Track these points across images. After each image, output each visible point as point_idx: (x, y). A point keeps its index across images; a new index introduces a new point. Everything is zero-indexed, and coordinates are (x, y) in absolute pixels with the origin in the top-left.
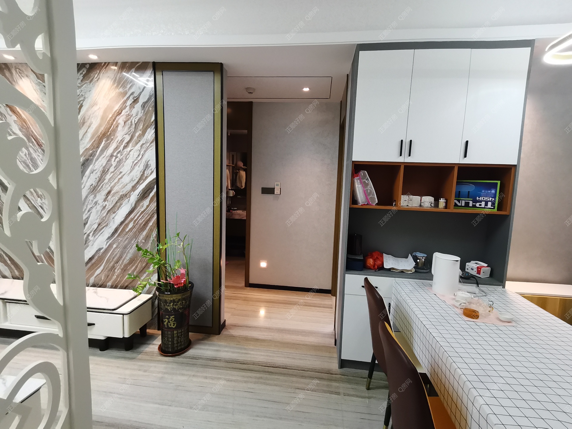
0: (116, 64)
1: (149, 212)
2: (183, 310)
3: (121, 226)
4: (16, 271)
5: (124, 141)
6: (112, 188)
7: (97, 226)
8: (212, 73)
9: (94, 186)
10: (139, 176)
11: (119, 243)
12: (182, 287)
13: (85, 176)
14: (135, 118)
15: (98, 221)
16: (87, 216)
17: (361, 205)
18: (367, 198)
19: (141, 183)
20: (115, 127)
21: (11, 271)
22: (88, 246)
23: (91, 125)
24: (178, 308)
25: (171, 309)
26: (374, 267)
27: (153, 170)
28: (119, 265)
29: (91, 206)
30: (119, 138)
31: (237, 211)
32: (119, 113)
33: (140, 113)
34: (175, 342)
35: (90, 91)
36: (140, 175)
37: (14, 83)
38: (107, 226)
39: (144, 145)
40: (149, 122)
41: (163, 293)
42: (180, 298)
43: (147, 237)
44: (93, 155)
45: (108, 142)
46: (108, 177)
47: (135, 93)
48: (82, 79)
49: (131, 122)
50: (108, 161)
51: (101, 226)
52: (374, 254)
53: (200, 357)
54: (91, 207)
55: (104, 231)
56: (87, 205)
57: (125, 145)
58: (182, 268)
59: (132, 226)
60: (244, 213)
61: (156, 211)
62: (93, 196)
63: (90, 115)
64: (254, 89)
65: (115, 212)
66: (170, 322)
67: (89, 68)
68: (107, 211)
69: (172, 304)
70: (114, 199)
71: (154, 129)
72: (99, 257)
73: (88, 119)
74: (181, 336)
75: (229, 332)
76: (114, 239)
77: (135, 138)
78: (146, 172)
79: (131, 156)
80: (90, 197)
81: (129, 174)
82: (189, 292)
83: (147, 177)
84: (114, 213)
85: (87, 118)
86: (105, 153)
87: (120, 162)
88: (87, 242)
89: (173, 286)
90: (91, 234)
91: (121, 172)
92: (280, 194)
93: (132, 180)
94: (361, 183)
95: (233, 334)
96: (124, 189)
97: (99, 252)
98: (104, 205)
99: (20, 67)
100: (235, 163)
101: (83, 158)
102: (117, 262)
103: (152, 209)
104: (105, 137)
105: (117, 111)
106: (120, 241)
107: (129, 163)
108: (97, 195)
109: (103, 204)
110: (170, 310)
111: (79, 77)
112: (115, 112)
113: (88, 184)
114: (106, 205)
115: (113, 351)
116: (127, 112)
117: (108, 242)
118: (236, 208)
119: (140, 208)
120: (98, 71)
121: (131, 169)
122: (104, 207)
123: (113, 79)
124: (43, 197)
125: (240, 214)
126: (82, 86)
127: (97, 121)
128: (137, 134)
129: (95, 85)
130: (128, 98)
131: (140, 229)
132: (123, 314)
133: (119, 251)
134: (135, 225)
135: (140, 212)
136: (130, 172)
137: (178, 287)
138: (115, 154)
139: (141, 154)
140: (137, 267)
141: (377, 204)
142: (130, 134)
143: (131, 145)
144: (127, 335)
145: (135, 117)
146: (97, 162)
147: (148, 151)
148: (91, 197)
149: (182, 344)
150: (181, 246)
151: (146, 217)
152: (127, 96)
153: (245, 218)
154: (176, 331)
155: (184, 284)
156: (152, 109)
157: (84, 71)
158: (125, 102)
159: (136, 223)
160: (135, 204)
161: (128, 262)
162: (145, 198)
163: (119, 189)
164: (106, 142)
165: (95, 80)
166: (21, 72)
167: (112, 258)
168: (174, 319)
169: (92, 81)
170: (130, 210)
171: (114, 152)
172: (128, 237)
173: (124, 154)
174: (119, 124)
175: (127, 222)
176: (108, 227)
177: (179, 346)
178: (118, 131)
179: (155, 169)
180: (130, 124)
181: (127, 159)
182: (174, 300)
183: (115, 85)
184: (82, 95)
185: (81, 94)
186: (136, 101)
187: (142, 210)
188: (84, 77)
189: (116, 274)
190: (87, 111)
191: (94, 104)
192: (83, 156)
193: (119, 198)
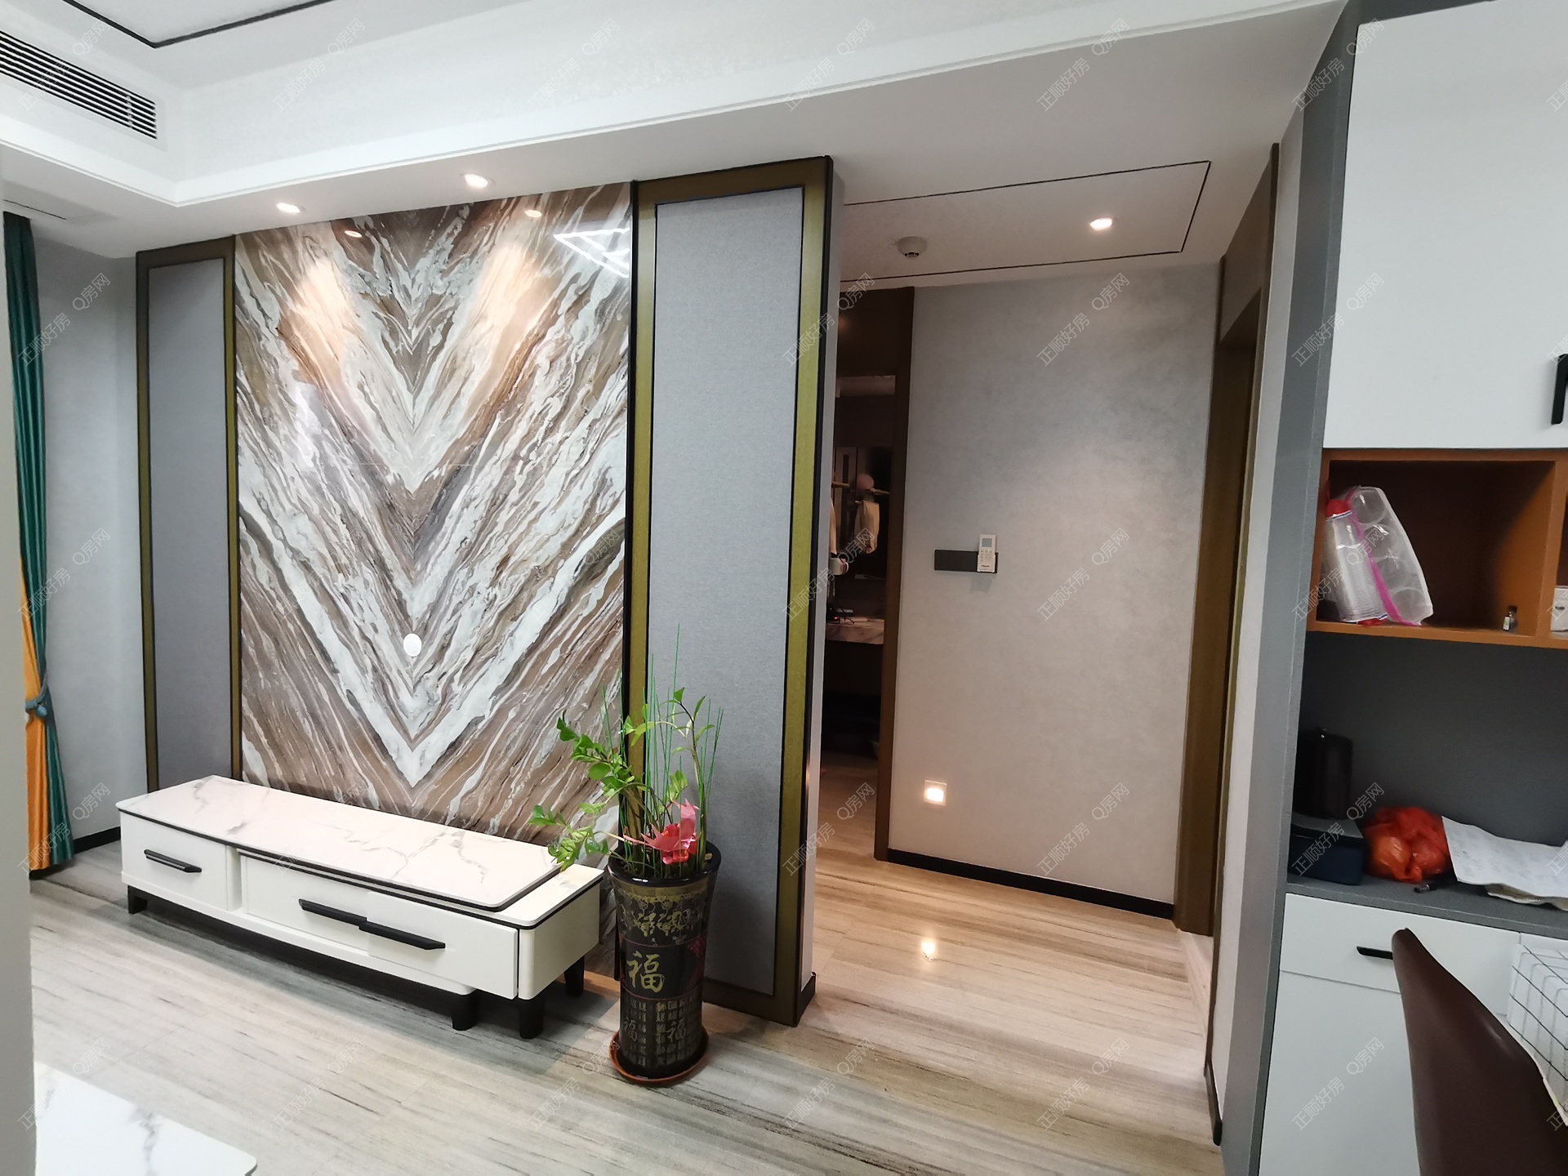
0: (535, 200)
1: (604, 621)
2: (685, 940)
3: (530, 659)
4: (277, 765)
5: (546, 414)
6: (513, 549)
7: (473, 653)
8: (799, 191)
9: (470, 542)
10: (580, 516)
11: (523, 708)
12: (685, 864)
13: (449, 516)
14: (578, 346)
15: (475, 641)
16: (449, 626)
17: (1360, 623)
18: (1384, 596)
19: (585, 533)
20: (526, 377)
21: (268, 766)
22: (449, 710)
23: (470, 375)
24: (670, 931)
25: (649, 932)
26: (1408, 870)
27: (617, 496)
28: (520, 770)
29: (461, 600)
30: (536, 407)
31: (854, 619)
32: (540, 338)
33: (591, 331)
34: (658, 1041)
35: (471, 281)
36: (585, 510)
37: (298, 275)
38: (494, 655)
39: (598, 423)
40: (614, 357)
41: (629, 878)
42: (677, 898)
43: (595, 695)
44: (471, 457)
45: (509, 418)
46: (504, 517)
47: (582, 276)
48: (453, 250)
49: (568, 359)
50: (506, 473)
51: (481, 656)
52: (1403, 817)
53: (730, 1104)
54: (461, 602)
55: (487, 670)
56: (452, 594)
57: (550, 426)
58: (687, 803)
59: (557, 659)
60: (878, 626)
61: (621, 619)
62: (466, 570)
63: (469, 349)
64: (923, 242)
65: (518, 617)
66: (647, 972)
67: (468, 217)
68: (496, 614)
69: (652, 916)
70: (516, 580)
71: (627, 377)
72: (473, 742)
73: (464, 359)
74: (677, 1021)
75: (827, 1021)
76: (512, 695)
77: (576, 404)
78: (598, 503)
79: (563, 456)
80: (458, 572)
81: (555, 508)
82: (705, 881)
83: (601, 518)
84: (514, 619)
85: (461, 355)
86: (499, 452)
87: (534, 474)
88: (448, 699)
89: (658, 858)
90: (457, 677)
91: (536, 504)
92: (993, 571)
93: (563, 526)
94: (1358, 535)
95: (840, 1030)
96: (541, 551)
97: (474, 728)
98: (491, 597)
99: (313, 235)
100: (850, 478)
101: (447, 467)
102: (516, 762)
103: (611, 612)
104: (503, 404)
105: (535, 332)
106: (524, 701)
107: (555, 477)
108: (476, 567)
109: (488, 594)
110: (646, 934)
111: (445, 246)
112: (529, 335)
113: (456, 538)
114: (496, 596)
115: (486, 1033)
116: (558, 332)
117: (497, 701)
118: (851, 611)
119: (581, 608)
120: (492, 225)
121: (560, 494)
122: (491, 603)
123: (528, 241)
124: (351, 571)
125: (864, 628)
126: (452, 269)
127: (485, 362)
128: (581, 394)
129: (482, 265)
130: (562, 291)
131: (578, 669)
132: (518, 927)
133: (520, 731)
134: (565, 656)
135: (580, 619)
136: (559, 503)
137: (673, 863)
138: (523, 453)
139: (589, 449)
140: (564, 781)
141: (1428, 621)
142: (563, 394)
143: (563, 424)
144: (526, 995)
145: (578, 343)
146: (479, 478)
147: (607, 439)
148: (461, 575)
149: (679, 1048)
150: (687, 730)
151: (596, 635)
152: (562, 286)
153: (879, 641)
154: (661, 1002)
155: (690, 854)
156: (623, 318)
157: (456, 228)
158: (556, 304)
159: (567, 652)
160: (568, 597)
161: (542, 763)
162: (593, 579)
163: (528, 553)
164: (503, 420)
165: (484, 249)
166: (314, 245)
167: (504, 749)
168: (657, 965)
169: (477, 255)
170: (554, 612)
171: (520, 447)
172: (547, 690)
173: (546, 451)
174: (538, 366)
175: (544, 646)
176: (497, 660)
177: (671, 1054)
178: (534, 387)
179: (623, 492)
180: (564, 364)
181: (553, 465)
182: (658, 904)
183: (533, 260)
184: (451, 294)
185: (449, 291)
186: (581, 300)
187: (586, 613)
188: (456, 243)
189: (513, 796)
190: (462, 337)
191: (481, 317)
192: (448, 461)
193: (527, 577)
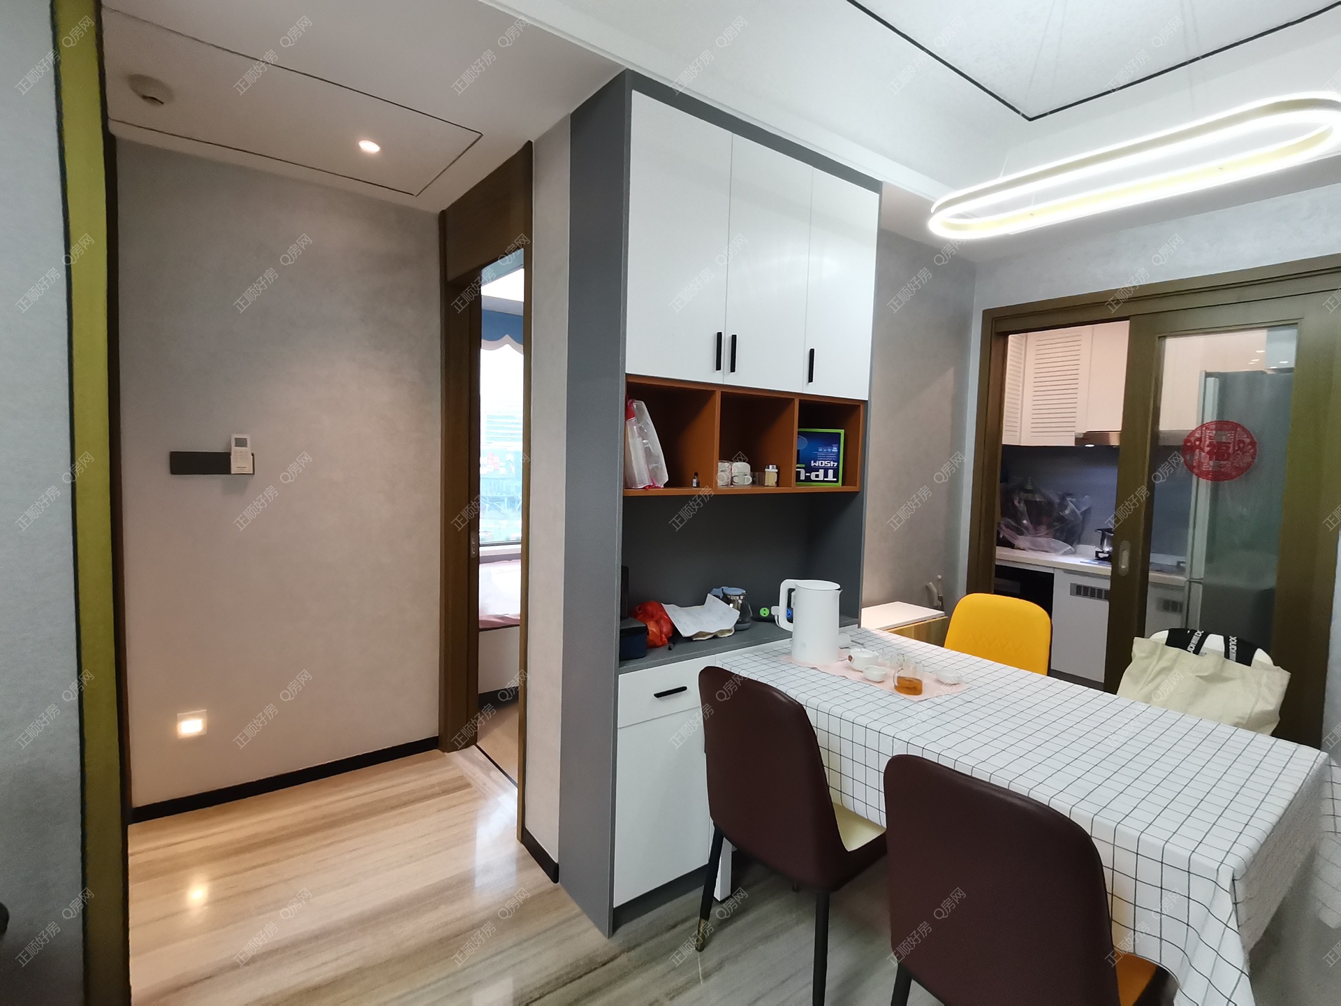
17: (641, 489)
18: (649, 470)
26: (662, 638)
92: (252, 473)
